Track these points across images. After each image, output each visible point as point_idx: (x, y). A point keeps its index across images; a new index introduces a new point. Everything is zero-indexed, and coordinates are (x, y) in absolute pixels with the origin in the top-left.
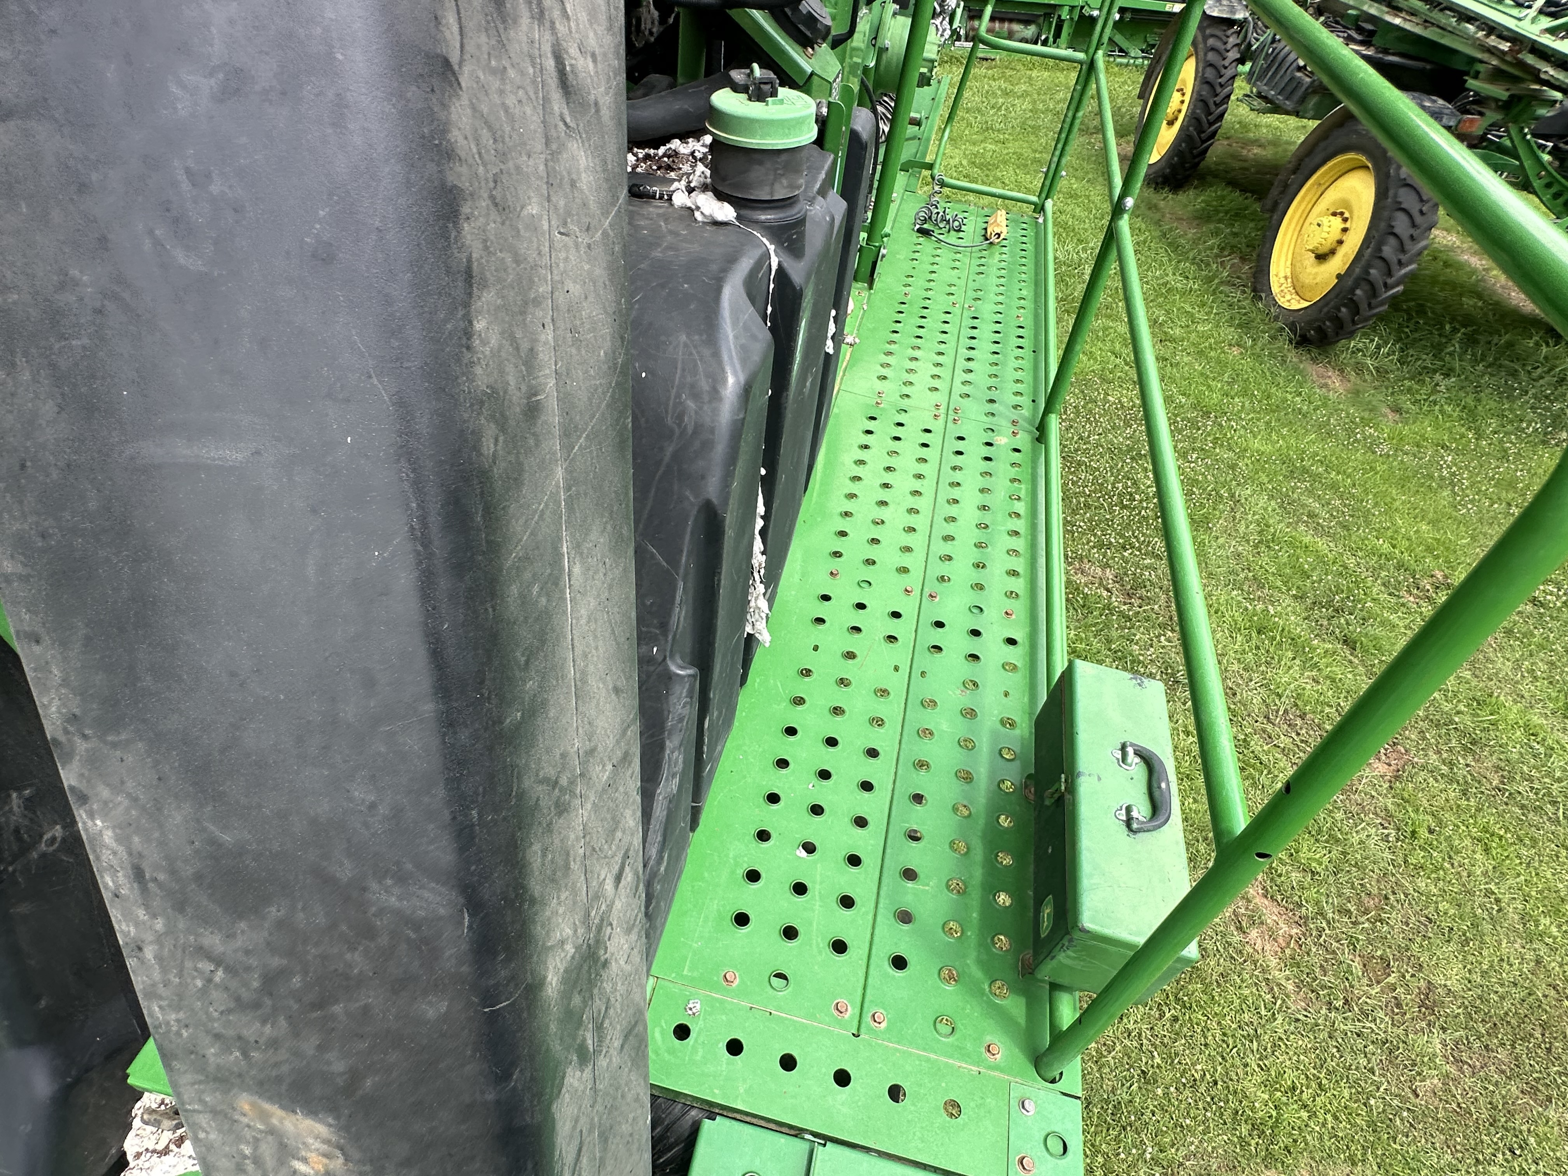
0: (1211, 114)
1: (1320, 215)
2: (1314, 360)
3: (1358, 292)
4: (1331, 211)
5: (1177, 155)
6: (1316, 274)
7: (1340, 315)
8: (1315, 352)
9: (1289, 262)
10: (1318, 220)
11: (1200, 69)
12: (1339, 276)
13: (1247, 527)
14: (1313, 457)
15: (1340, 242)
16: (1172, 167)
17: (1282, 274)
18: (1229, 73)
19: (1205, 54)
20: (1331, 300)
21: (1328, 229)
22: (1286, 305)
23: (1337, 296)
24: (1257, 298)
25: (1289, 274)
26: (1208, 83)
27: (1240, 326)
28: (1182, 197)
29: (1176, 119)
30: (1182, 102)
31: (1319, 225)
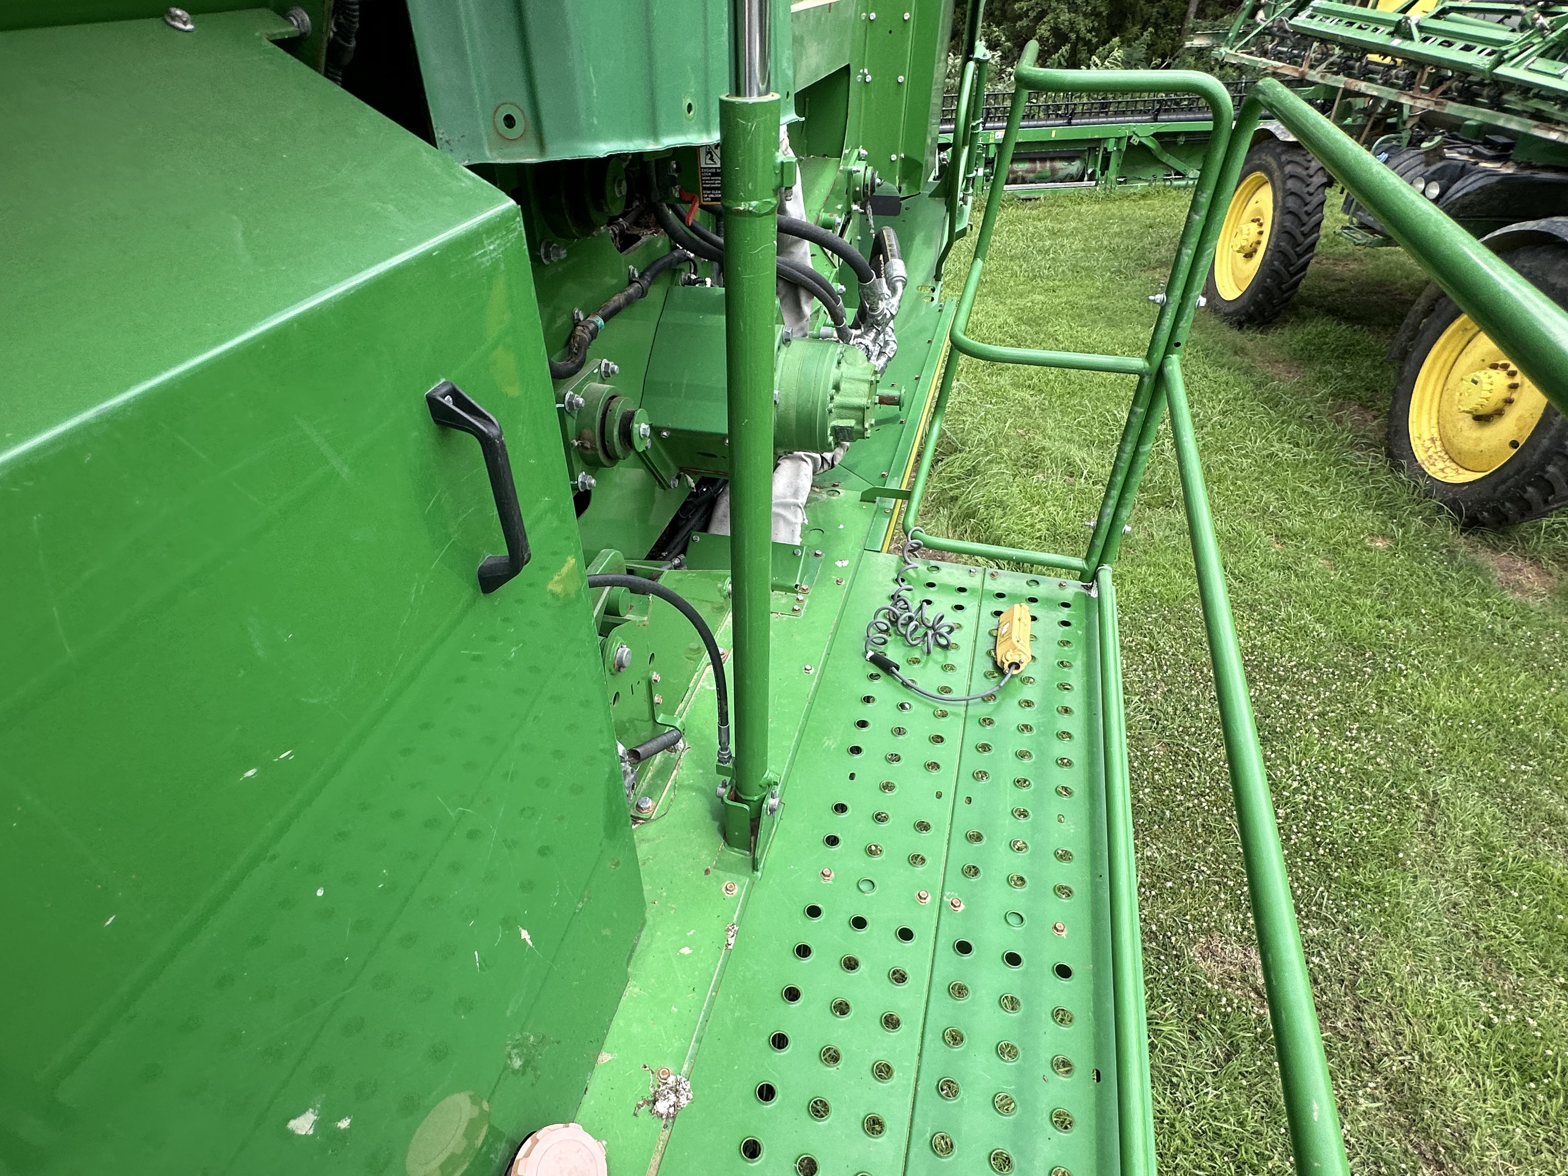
0: (1299, 245)
1: (1474, 368)
2: (1495, 549)
3: (1551, 469)
4: (1489, 361)
5: (1262, 292)
6: (1479, 439)
7: (1526, 496)
8: (1490, 537)
9: (1434, 421)
10: (1472, 376)
11: (1280, 199)
12: (1514, 444)
13: (1458, 852)
14: (1531, 712)
15: (1509, 402)
16: (1256, 303)
17: (1426, 436)
18: (1315, 200)
19: (1284, 183)
20: (1509, 477)
21: (1490, 387)
22: (1439, 476)
23: (1518, 472)
24: (1396, 467)
25: (1436, 435)
26: (1290, 212)
27: (1379, 506)
28: (1273, 337)
29: (1255, 251)
30: (1261, 233)
31: (1475, 382)
